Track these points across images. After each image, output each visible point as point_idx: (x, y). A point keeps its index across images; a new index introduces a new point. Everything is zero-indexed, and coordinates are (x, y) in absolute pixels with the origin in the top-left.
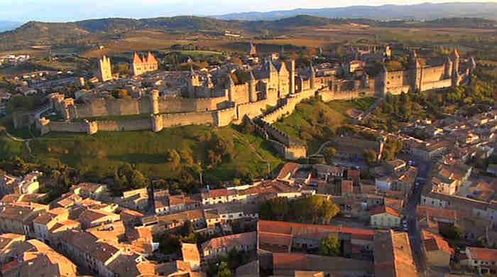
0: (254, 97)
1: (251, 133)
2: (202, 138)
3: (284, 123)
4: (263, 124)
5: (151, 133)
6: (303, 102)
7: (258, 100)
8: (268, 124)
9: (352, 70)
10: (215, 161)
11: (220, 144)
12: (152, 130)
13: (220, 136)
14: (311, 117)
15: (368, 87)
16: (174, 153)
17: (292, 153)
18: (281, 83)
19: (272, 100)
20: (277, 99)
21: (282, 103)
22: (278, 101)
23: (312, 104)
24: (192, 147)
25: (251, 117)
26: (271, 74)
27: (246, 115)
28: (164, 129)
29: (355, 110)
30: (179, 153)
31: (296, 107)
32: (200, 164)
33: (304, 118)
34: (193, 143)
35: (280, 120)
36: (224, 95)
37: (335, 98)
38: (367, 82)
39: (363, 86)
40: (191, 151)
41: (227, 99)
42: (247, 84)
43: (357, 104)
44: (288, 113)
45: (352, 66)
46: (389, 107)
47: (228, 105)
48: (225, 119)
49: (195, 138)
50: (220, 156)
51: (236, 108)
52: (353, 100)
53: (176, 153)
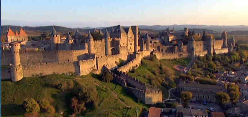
0: (110, 52)
1: (111, 82)
2: (64, 86)
3: (135, 73)
4: (120, 74)
5: (10, 83)
6: (144, 58)
7: (112, 54)
8: (124, 73)
9: (170, 40)
10: (78, 110)
11: (84, 92)
12: (10, 80)
13: (82, 84)
14: (154, 69)
15: (183, 51)
16: (32, 102)
17: (150, 99)
18: (128, 42)
19: (123, 55)
20: (127, 54)
21: (131, 57)
22: (128, 56)
23: (152, 60)
24: (54, 96)
25: (109, 68)
26: (121, 34)
27: (104, 66)
28: (24, 79)
29: (179, 65)
30: (38, 102)
31: (141, 62)
32: (62, 113)
33: (149, 70)
34: (54, 91)
35: (133, 71)
36: (84, 49)
37: (163, 58)
38: (182, 47)
39: (180, 50)
40: (52, 100)
41: (87, 52)
42: (103, 40)
43: (178, 62)
44: (137, 66)
45: (170, 37)
46: (201, 64)
47: (89, 57)
48: (86, 68)
49: (56, 87)
50: (83, 104)
51: (95, 59)
52: (175, 60)
53: (35, 103)
